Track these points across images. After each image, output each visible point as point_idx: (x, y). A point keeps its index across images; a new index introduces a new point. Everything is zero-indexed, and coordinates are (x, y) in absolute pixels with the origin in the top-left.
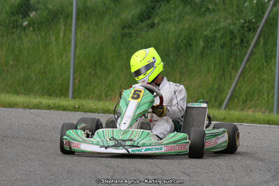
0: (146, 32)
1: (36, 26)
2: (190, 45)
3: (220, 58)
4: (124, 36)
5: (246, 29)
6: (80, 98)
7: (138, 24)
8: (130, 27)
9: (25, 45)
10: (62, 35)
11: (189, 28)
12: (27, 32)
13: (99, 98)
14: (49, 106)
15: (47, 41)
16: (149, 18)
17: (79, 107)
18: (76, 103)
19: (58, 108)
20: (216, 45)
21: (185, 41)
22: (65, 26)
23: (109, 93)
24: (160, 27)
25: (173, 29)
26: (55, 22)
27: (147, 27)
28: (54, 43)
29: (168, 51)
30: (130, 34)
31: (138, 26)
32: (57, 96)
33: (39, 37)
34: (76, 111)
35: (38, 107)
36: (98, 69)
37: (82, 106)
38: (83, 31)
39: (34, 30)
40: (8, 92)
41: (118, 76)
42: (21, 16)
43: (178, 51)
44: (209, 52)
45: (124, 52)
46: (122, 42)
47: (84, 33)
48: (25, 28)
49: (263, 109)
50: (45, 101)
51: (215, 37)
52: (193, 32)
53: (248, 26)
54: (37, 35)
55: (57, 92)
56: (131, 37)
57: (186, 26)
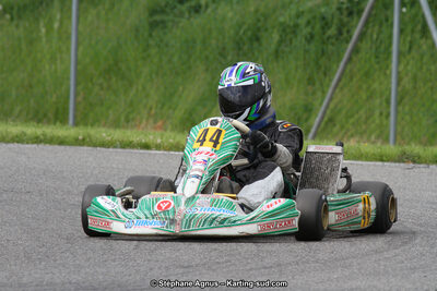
0: (189, 19)
1: (15, 12)
2: (258, 39)
3: (305, 59)
4: (153, 25)
5: (345, 13)
6: (86, 125)
7: (175, 7)
10: (56, 25)
13: (116, 125)
14: (37, 138)
17: (84, 139)
18: (80, 132)
19: (50, 141)
20: (299, 38)
21: (249, 33)
22: (62, 10)
23: (131, 116)
24: (209, 10)
27: (190, 12)
29: (224, 49)
30: (163, 22)
31: (176, 11)
32: (49, 122)
34: (80, 145)
35: (19, 139)
37: (89, 136)
38: (90, 18)
39: (12, 19)
43: (240, 49)
44: (287, 49)
45: (153, 51)
46: (150, 35)
49: (373, 137)
50: (31, 130)
51: (296, 26)
52: (262, 19)
53: (347, 8)
55: (50, 115)
56: (165, 27)
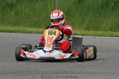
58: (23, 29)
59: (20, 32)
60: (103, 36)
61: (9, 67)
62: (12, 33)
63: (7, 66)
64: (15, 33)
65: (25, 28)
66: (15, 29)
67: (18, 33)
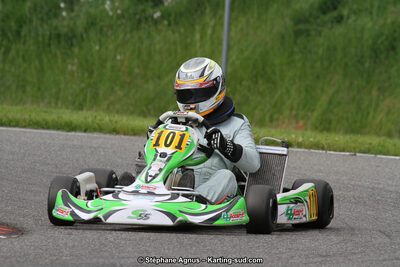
8: (306, 21)
9: (157, 47)
11: (393, 23)
12: (159, 27)
15: (189, 40)
16: (335, 8)
25: (370, 25)
26: (199, 12)
28: (198, 44)
33: (177, 35)
36: (260, 82)
40: (132, 113)
41: (288, 91)
42: (151, 4)
47: (242, 29)
48: (156, 22)
54: (173, 32)
57: (389, 21)
58: (111, 121)
59: (100, 129)
60: (381, 153)
61: (73, 246)
62: (73, 133)
63: (66, 244)
64: (83, 134)
65: (116, 118)
66: (86, 118)
67: (96, 135)
